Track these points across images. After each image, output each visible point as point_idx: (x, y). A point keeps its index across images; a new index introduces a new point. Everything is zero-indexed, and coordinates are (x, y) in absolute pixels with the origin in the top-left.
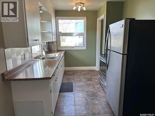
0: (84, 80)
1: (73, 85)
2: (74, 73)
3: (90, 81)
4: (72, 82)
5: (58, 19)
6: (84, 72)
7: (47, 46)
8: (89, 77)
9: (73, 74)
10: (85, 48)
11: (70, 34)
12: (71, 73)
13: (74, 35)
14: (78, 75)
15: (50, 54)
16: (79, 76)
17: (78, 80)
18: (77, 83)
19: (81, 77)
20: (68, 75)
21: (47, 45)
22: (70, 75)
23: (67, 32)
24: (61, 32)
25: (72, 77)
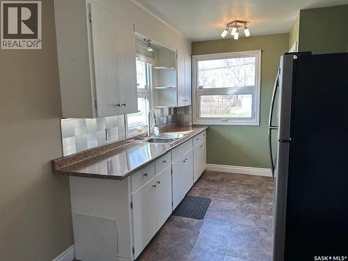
0: (240, 198)
1: (211, 204)
2: (225, 178)
3: (254, 202)
4: (210, 197)
5: (197, 60)
6: (248, 181)
7: (170, 117)
8: (256, 192)
9: (222, 180)
10: (256, 122)
11: (221, 91)
12: (218, 178)
13: (230, 92)
14: (232, 185)
15: (169, 134)
16: (234, 186)
17: (228, 195)
18: (221, 203)
19: (237, 189)
20: (209, 180)
21: (170, 114)
22: (214, 181)
23: (217, 87)
24: (201, 88)
25: (216, 188)
